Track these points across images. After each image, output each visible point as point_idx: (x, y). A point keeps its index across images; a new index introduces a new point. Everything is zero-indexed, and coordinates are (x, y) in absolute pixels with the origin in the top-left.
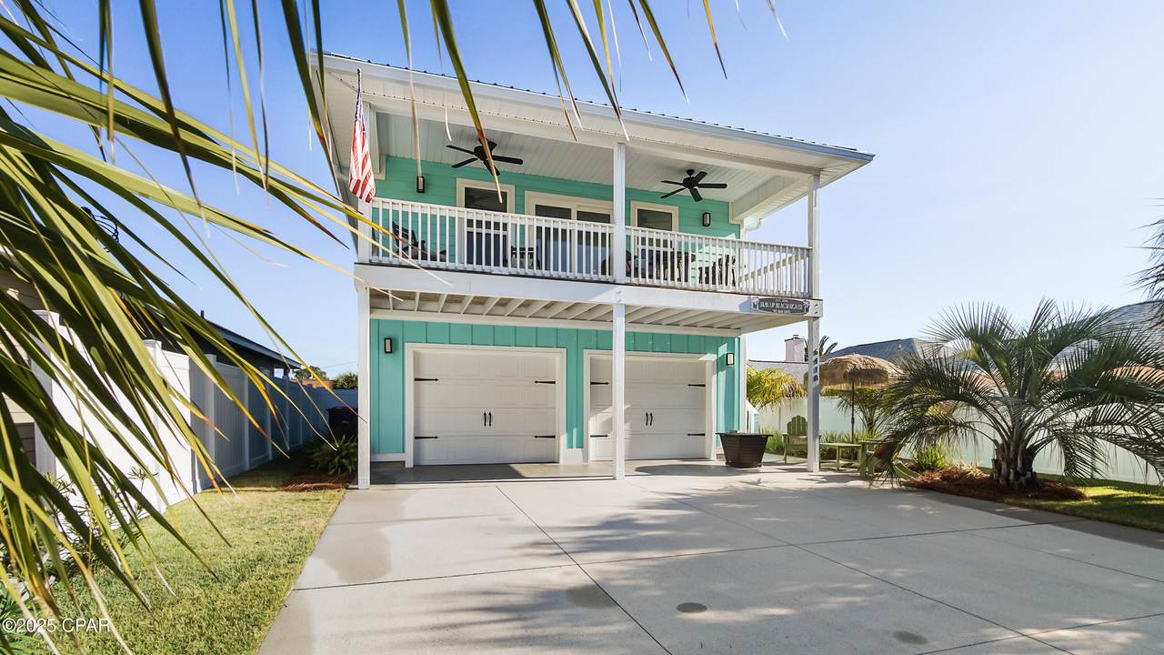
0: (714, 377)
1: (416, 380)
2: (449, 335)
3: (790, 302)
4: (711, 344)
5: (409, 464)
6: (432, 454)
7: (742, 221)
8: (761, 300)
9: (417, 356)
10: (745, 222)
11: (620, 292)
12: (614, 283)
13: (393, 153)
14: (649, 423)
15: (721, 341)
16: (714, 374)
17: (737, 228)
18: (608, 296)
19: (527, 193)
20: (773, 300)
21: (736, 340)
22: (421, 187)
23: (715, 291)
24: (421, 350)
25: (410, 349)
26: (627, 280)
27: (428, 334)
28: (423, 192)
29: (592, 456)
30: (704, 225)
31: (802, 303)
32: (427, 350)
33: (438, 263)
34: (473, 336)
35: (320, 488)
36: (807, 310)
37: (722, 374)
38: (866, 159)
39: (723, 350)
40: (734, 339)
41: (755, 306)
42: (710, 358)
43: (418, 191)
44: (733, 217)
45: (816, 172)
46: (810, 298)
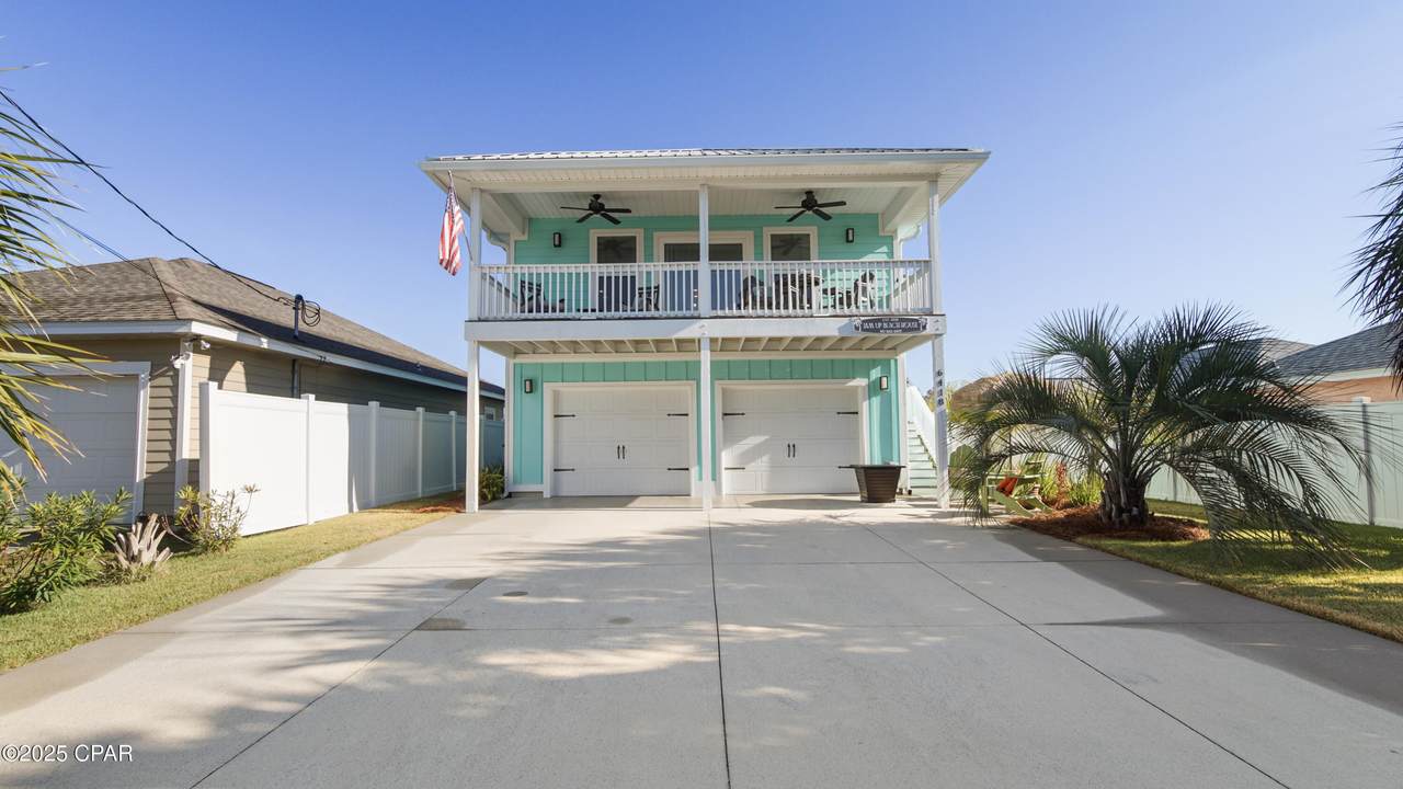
0: (866, 404)
1: (556, 416)
2: (583, 374)
3: (901, 320)
4: (863, 368)
5: (547, 495)
6: (569, 486)
7: (895, 231)
8: (863, 321)
9: (557, 396)
10: (899, 231)
11: (703, 326)
12: (699, 318)
13: (533, 216)
14: (792, 454)
15: (874, 363)
16: (865, 400)
17: (890, 240)
18: (691, 330)
19: (656, 234)
20: (880, 320)
21: (892, 362)
22: (557, 243)
23: (812, 317)
24: (561, 389)
25: (548, 389)
26: (714, 313)
27: (563, 373)
28: (559, 246)
29: (725, 489)
30: (848, 241)
31: (917, 320)
32: (567, 389)
33: (558, 314)
34: (605, 373)
35: (437, 511)
36: (924, 327)
37: (876, 401)
38: (982, 157)
39: (875, 373)
40: (889, 360)
41: (857, 328)
42: (861, 382)
43: (555, 246)
44: (883, 229)
45: (933, 179)
46: (931, 314)
